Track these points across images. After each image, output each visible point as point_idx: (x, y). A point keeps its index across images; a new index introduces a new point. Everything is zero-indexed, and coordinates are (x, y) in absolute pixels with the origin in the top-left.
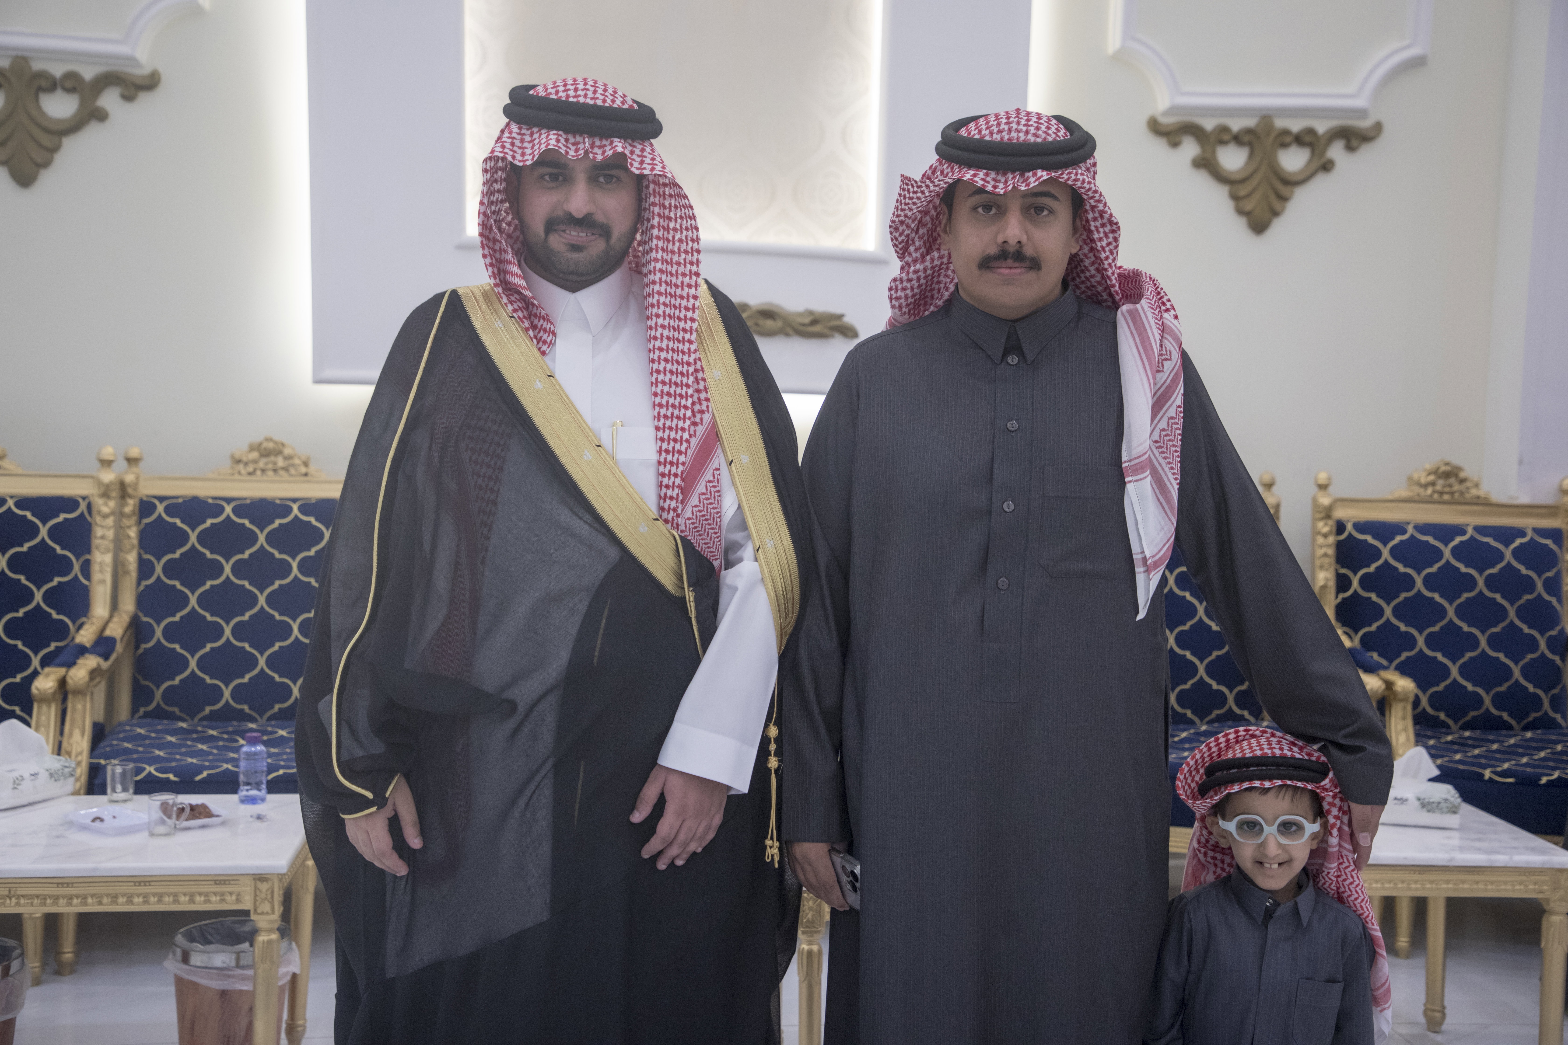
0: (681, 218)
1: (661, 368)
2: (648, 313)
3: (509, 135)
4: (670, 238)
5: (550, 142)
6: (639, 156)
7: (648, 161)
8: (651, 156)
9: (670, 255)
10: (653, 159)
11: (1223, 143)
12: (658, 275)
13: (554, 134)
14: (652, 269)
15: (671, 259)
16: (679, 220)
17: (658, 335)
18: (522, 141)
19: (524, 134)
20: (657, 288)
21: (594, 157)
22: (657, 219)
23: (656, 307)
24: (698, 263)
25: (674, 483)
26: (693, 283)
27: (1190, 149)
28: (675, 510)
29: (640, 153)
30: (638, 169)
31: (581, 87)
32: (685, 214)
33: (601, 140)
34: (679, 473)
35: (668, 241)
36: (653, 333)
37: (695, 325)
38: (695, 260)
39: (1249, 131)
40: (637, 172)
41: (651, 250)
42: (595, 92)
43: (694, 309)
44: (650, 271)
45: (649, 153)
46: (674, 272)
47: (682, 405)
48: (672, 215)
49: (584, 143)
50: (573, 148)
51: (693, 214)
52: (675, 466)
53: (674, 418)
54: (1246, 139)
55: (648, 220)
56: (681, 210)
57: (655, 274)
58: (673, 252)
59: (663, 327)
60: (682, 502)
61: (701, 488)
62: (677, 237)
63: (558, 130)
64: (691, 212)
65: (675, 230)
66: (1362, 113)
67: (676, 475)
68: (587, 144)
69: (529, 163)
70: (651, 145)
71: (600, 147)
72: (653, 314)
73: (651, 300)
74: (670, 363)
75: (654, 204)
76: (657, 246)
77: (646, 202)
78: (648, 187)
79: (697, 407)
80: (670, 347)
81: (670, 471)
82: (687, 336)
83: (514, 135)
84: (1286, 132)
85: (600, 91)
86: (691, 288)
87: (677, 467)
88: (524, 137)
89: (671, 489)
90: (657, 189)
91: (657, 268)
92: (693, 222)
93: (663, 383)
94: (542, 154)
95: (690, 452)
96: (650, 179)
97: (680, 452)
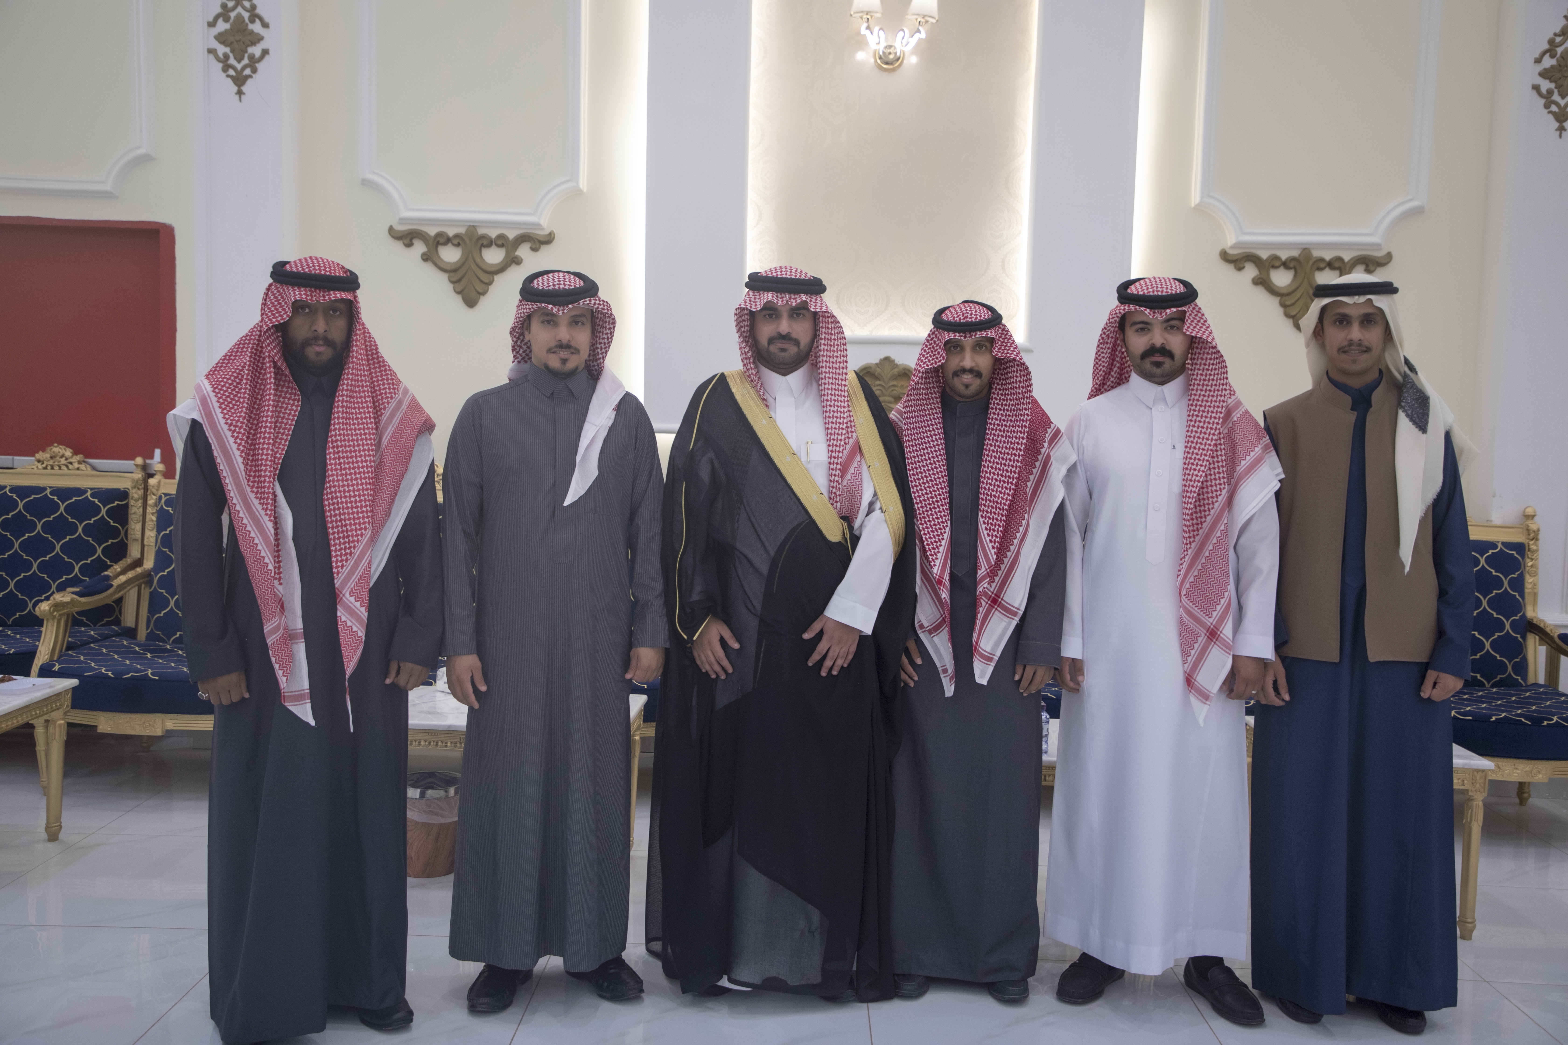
0: (837, 333)
1: (828, 410)
2: (820, 382)
4: (832, 344)
5: (768, 298)
6: (814, 303)
7: (819, 304)
9: (832, 353)
10: (821, 304)
11: (1275, 267)
12: (825, 363)
13: (770, 294)
14: (821, 361)
15: (833, 355)
16: (836, 335)
17: (826, 393)
18: (755, 299)
20: (824, 370)
22: (823, 335)
23: (824, 380)
24: (846, 356)
27: (1251, 271)
29: (815, 301)
31: (784, 270)
32: (839, 331)
33: (794, 295)
34: (839, 462)
36: (823, 393)
37: (846, 388)
39: (1293, 259)
40: (813, 310)
41: (820, 351)
42: (791, 272)
43: (845, 380)
45: (820, 301)
46: (834, 361)
47: (841, 433)
48: (833, 332)
49: (787, 297)
50: (779, 300)
52: (837, 459)
54: (1292, 265)
55: (819, 336)
56: (837, 329)
57: (823, 363)
58: (833, 351)
59: (828, 389)
60: (842, 477)
61: (852, 470)
62: (836, 343)
63: (773, 292)
64: (842, 330)
65: (835, 339)
66: (1378, 246)
67: (837, 464)
69: (758, 309)
71: (794, 299)
72: (823, 383)
73: (821, 376)
75: (822, 327)
76: (824, 348)
77: (818, 326)
78: (819, 319)
79: (850, 430)
80: (833, 399)
81: (834, 461)
82: (843, 394)
83: (752, 297)
84: (1322, 260)
85: (794, 271)
88: (756, 296)
89: (835, 471)
90: (824, 319)
91: (824, 360)
92: (843, 335)
93: (829, 417)
94: (764, 304)
95: (845, 452)
96: (820, 314)
97: (839, 452)
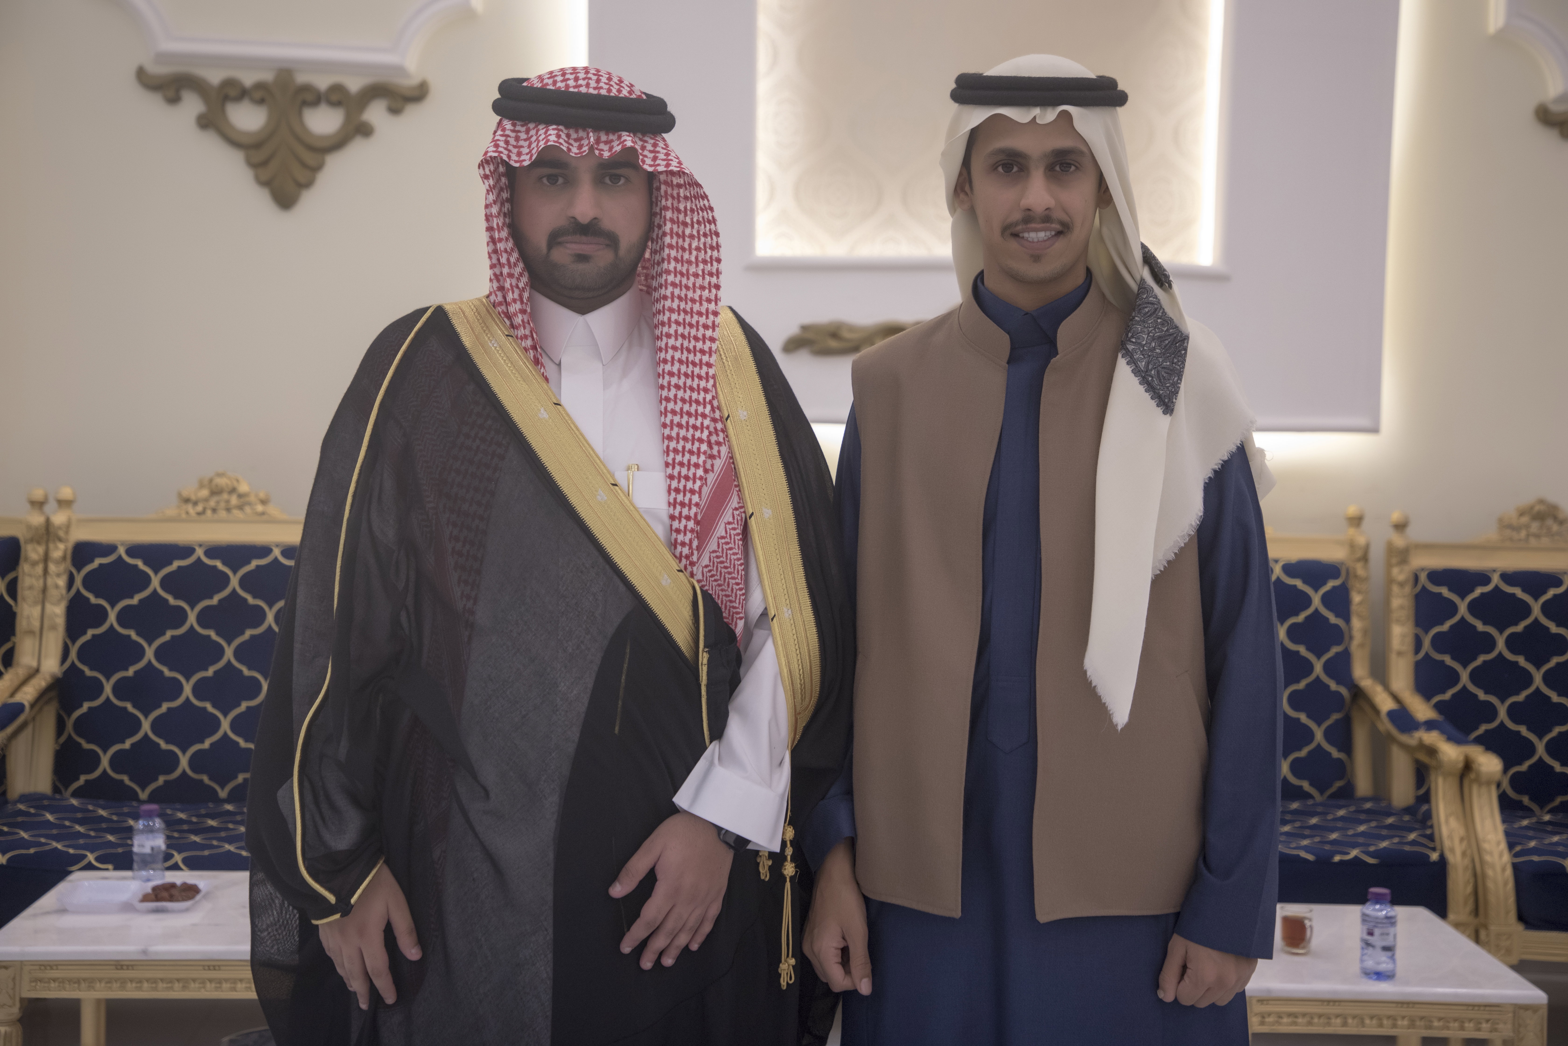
0: (699, 222)
1: (671, 396)
2: (658, 332)
3: (502, 133)
4: (686, 246)
5: (549, 137)
6: (651, 152)
7: (661, 156)
8: (665, 151)
9: (686, 265)
10: (667, 154)
13: (553, 129)
14: (663, 283)
15: (688, 270)
16: (696, 226)
17: (669, 358)
18: (517, 139)
19: (519, 131)
20: (668, 303)
21: (599, 153)
22: (669, 225)
23: (667, 326)
24: (718, 273)
25: (686, 527)
26: (713, 298)
28: (687, 557)
29: (652, 149)
30: (651, 166)
31: (584, 74)
32: (703, 217)
33: (607, 134)
34: (692, 515)
35: (684, 249)
36: (663, 355)
37: (713, 346)
38: (714, 271)
40: (649, 170)
41: (663, 260)
42: (601, 80)
44: (661, 284)
45: (663, 148)
46: (691, 285)
47: (696, 437)
48: (688, 220)
49: (589, 138)
50: (576, 144)
51: (713, 217)
52: (687, 508)
53: (686, 453)
55: (660, 227)
56: (698, 214)
57: (666, 288)
58: (689, 262)
59: (674, 348)
60: (698, 548)
61: (720, 530)
63: (558, 124)
64: (710, 214)
65: (692, 237)
67: (688, 518)
68: (592, 139)
69: (525, 163)
70: (664, 140)
71: (606, 143)
72: (664, 333)
73: (661, 317)
74: (682, 390)
75: (666, 208)
76: (669, 255)
77: (657, 205)
78: (660, 187)
79: (714, 440)
80: (682, 372)
81: (680, 513)
82: (705, 359)
83: (508, 132)
85: (607, 78)
86: (710, 303)
87: (690, 509)
88: (519, 134)
89: (682, 534)
90: (669, 191)
91: (669, 281)
92: (713, 226)
93: (674, 412)
94: (540, 153)
95: (705, 490)
96: (663, 177)
97: (692, 492)
